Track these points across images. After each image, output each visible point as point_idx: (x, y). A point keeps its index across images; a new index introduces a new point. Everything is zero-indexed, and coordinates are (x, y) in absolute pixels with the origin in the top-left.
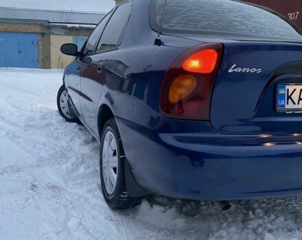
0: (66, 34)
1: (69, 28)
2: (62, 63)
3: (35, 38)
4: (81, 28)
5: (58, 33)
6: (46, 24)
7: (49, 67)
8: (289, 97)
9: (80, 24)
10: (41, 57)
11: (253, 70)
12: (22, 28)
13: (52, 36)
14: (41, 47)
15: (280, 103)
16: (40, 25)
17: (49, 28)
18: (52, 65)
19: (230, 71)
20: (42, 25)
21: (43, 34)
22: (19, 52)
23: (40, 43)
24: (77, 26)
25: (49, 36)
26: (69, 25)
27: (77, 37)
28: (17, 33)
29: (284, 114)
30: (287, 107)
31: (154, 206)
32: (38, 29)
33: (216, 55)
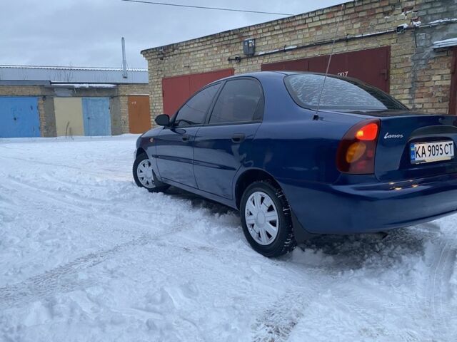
0: (74, 96)
1: (77, 89)
2: (70, 129)
3: (35, 102)
4: (91, 88)
5: (63, 95)
6: (47, 84)
7: (54, 135)
8: (417, 153)
9: (89, 83)
10: (44, 124)
11: (398, 136)
12: (17, 91)
13: (56, 100)
14: (43, 112)
15: (412, 157)
16: (40, 86)
17: (52, 89)
18: (58, 132)
19: (385, 137)
20: (42, 87)
21: (44, 97)
22: (15, 119)
23: (41, 107)
24: (87, 86)
25: (53, 98)
26: (77, 86)
27: (88, 98)
28: (12, 96)
29: (415, 165)
30: (416, 160)
31: (306, 250)
32: (38, 92)
33: (377, 127)
